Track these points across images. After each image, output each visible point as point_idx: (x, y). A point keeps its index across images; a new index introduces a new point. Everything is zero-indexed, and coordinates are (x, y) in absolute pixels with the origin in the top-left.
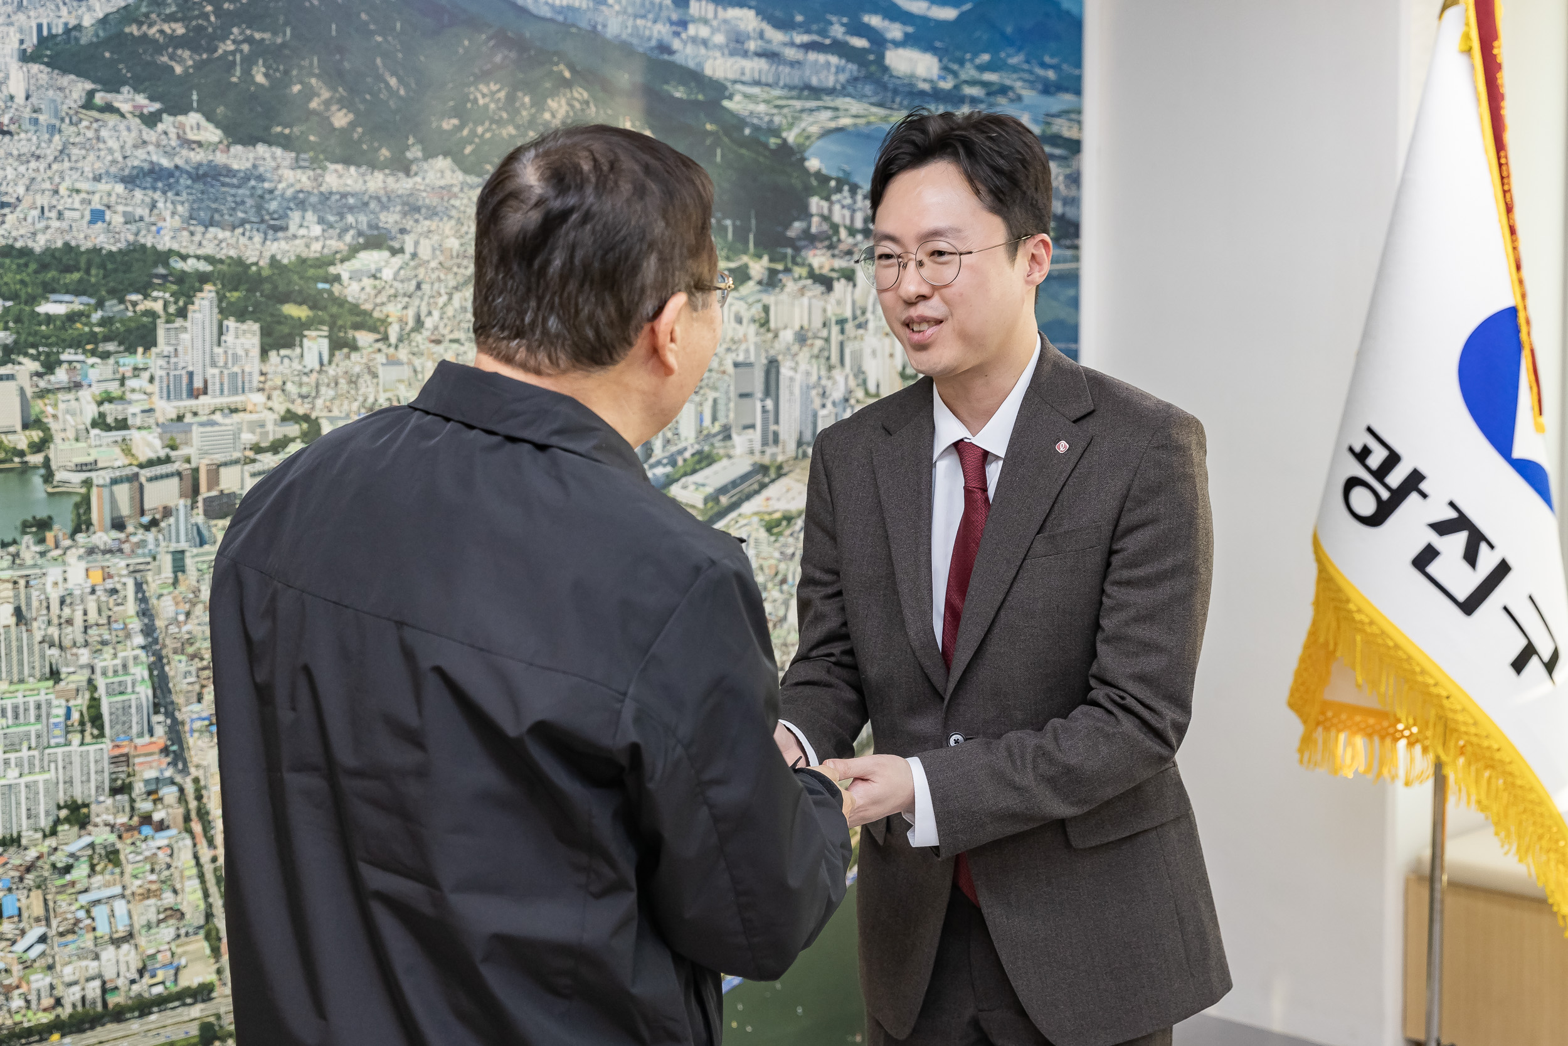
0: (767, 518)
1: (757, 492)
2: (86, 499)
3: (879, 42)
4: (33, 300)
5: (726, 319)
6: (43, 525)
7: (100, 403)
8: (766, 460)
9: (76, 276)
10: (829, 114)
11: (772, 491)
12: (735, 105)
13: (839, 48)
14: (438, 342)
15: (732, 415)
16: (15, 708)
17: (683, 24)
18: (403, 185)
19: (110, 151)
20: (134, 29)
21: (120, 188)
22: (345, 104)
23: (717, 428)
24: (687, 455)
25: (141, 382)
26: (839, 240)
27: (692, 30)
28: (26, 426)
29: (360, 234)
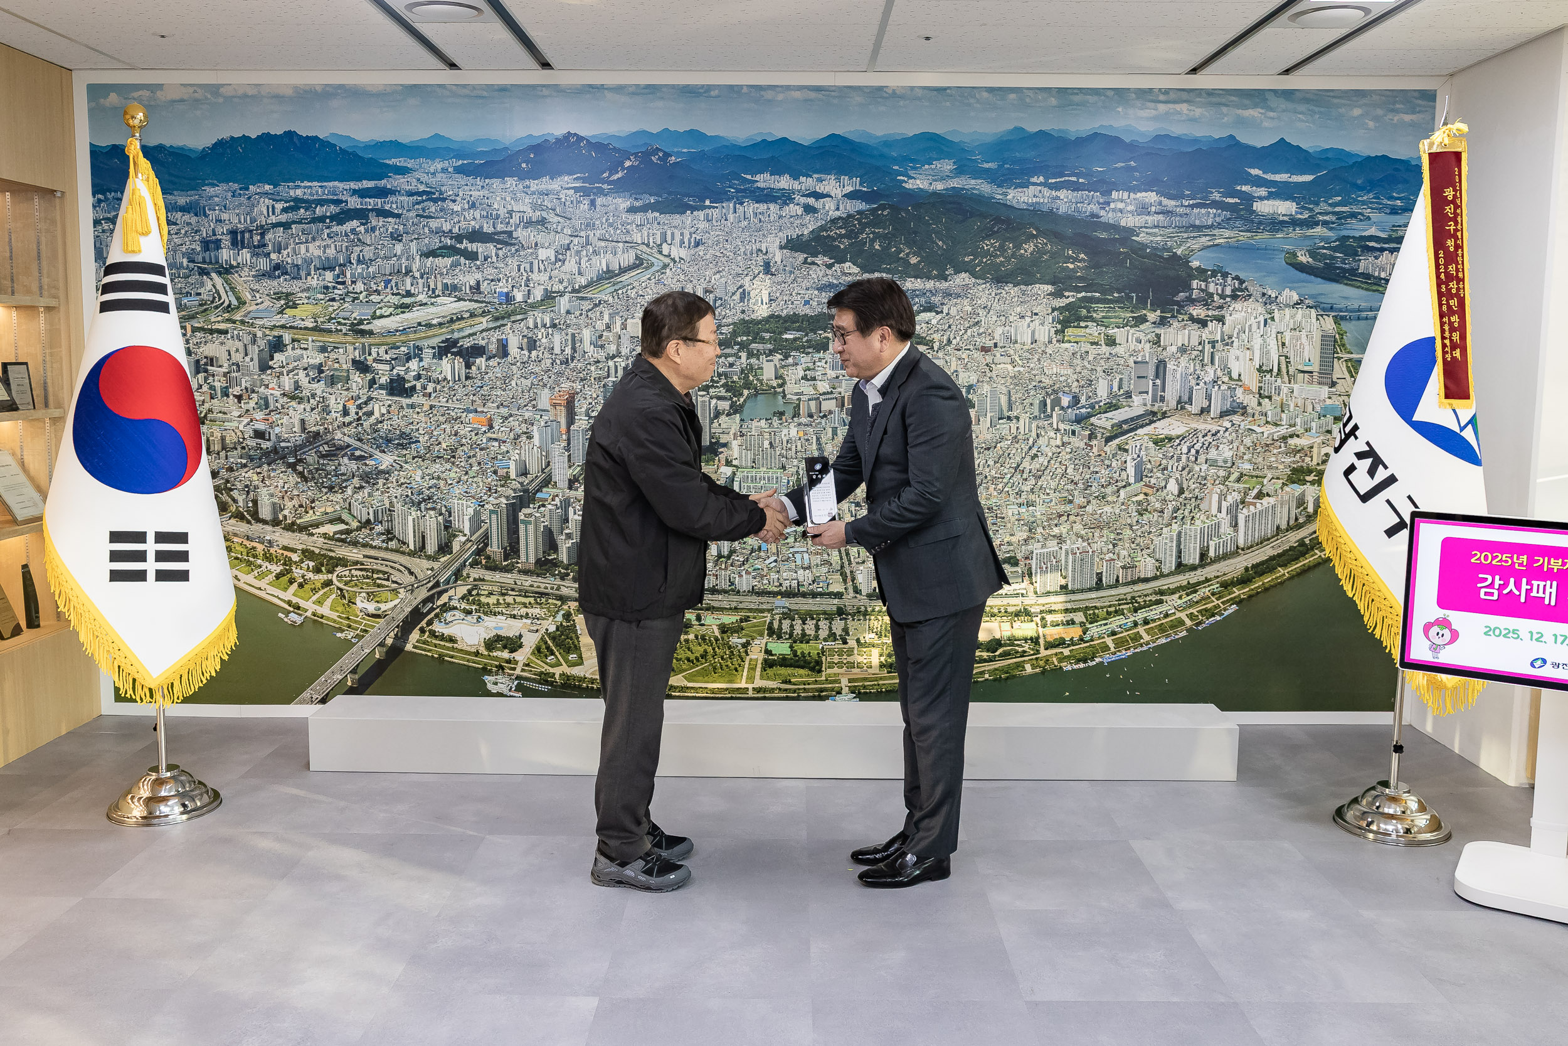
0: (1154, 437)
1: (1147, 424)
2: (799, 405)
3: (1249, 199)
4: (781, 333)
5: (1130, 340)
6: (782, 414)
7: (805, 371)
8: (1155, 409)
9: (798, 324)
10: (1208, 238)
11: (1157, 424)
12: (1142, 238)
13: (1215, 204)
14: (959, 350)
15: (1132, 387)
16: (769, 477)
17: (1108, 204)
18: (945, 285)
19: (813, 278)
20: (825, 234)
21: (816, 292)
22: (915, 254)
23: (1122, 392)
24: (1102, 404)
25: (822, 363)
26: (1213, 301)
27: (1112, 205)
28: (776, 378)
29: (921, 306)
